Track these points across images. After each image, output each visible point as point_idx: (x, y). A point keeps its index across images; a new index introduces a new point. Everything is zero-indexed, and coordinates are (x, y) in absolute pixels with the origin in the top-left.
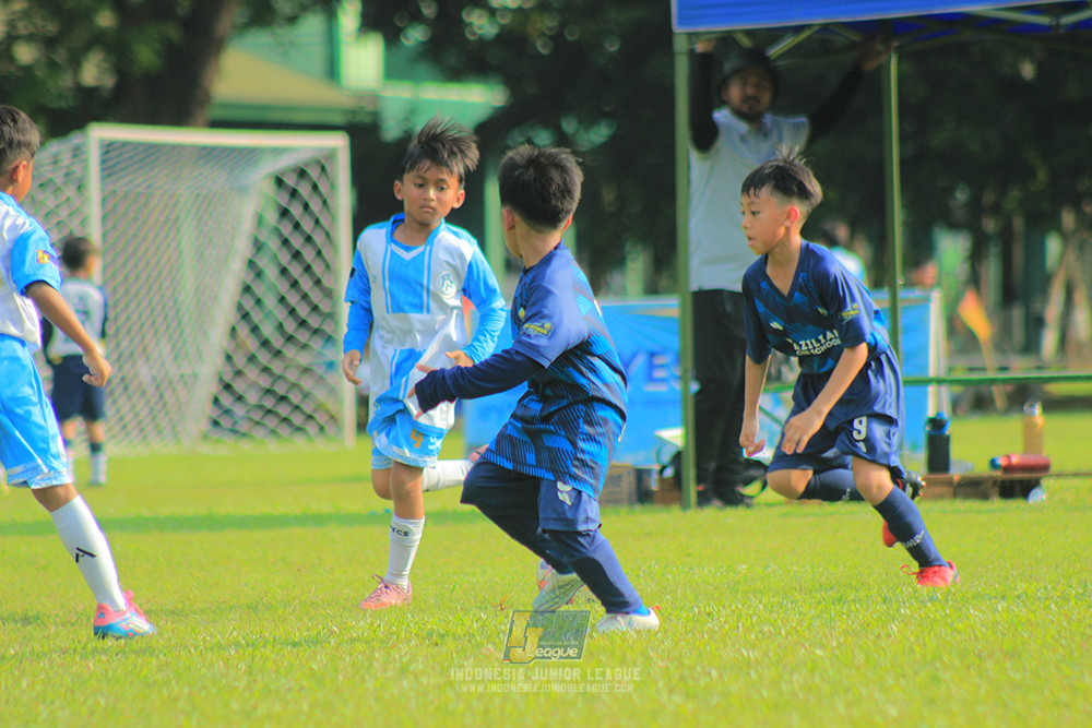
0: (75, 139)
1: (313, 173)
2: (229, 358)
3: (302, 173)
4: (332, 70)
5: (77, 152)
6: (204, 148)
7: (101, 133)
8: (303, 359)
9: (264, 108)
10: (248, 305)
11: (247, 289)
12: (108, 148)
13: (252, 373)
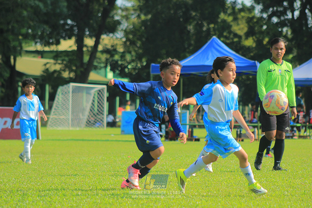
0: (68, 85)
1: (102, 91)
2: (89, 116)
3: (100, 91)
4: (106, 76)
5: (69, 87)
6: (86, 87)
7: (72, 84)
8: (99, 117)
9: (96, 81)
10: (92, 109)
11: (91, 107)
12: (73, 86)
13: (92, 119)
